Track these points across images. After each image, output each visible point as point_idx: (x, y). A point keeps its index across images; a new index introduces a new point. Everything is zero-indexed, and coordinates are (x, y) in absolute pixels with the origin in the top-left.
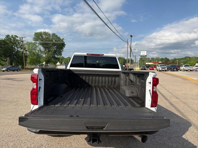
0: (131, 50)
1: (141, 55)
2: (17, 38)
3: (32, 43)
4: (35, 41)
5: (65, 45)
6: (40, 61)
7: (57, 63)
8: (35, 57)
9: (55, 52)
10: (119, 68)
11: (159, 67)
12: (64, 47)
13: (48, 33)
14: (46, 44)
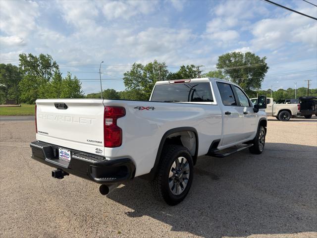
2: (193, 69)
4: (219, 69)
5: (268, 68)
9: (250, 82)
10: (213, 101)
14: (235, 71)
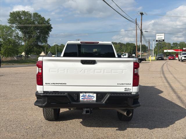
0: (142, 33)
1: (157, 39)
3: (6, 27)
4: (10, 24)
5: (52, 28)
6: (17, 51)
7: (41, 53)
8: (11, 46)
9: (38, 38)
10: (115, 57)
11: (181, 55)
12: (51, 31)
13: (28, 13)
14: (26, 28)
